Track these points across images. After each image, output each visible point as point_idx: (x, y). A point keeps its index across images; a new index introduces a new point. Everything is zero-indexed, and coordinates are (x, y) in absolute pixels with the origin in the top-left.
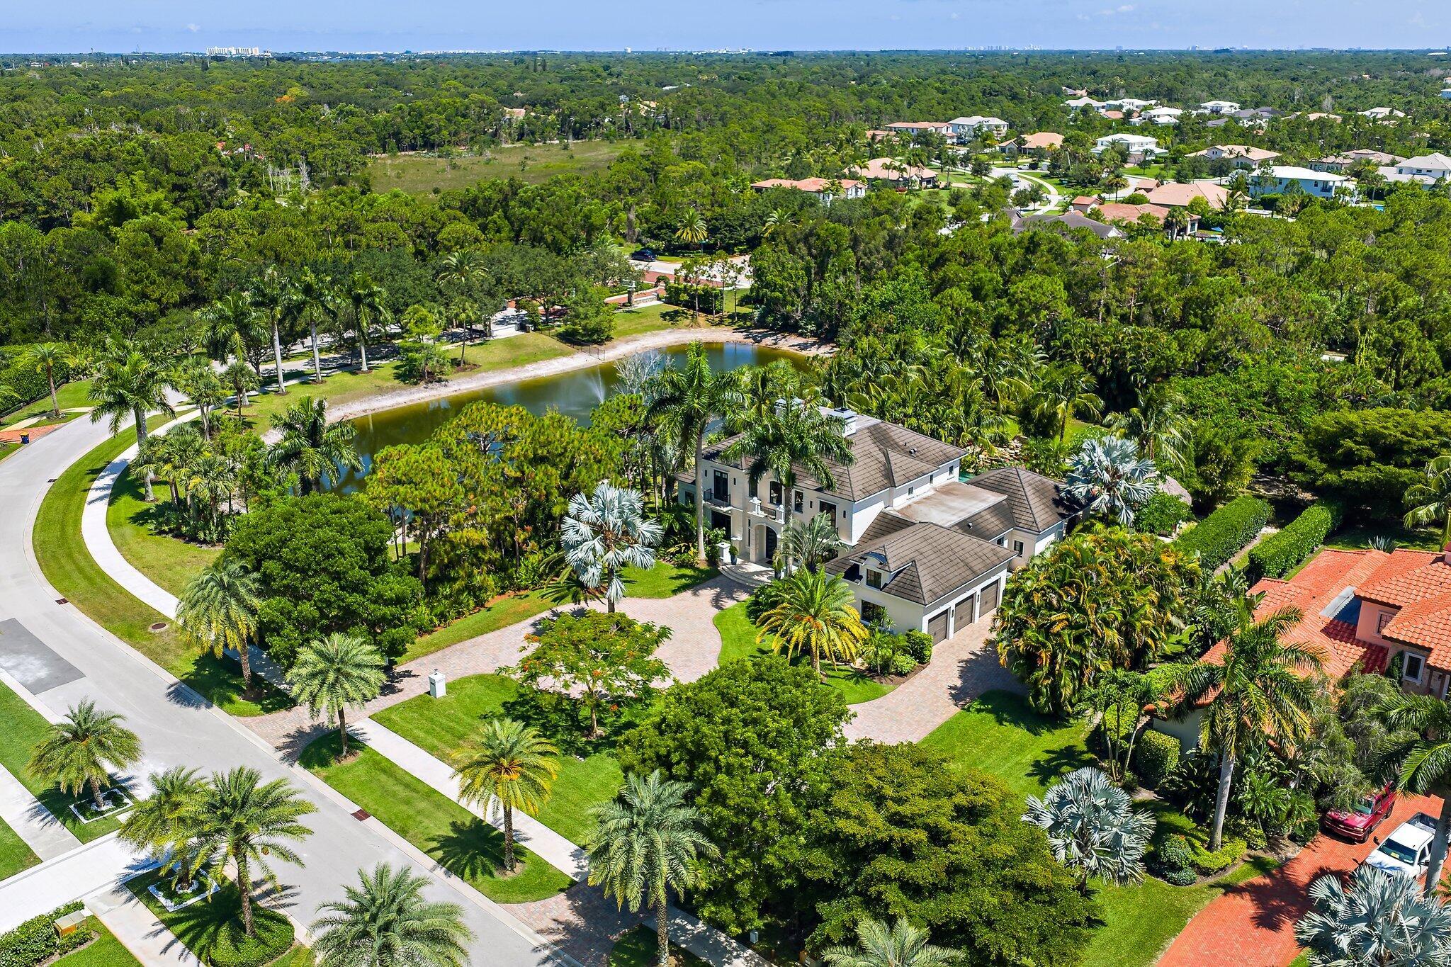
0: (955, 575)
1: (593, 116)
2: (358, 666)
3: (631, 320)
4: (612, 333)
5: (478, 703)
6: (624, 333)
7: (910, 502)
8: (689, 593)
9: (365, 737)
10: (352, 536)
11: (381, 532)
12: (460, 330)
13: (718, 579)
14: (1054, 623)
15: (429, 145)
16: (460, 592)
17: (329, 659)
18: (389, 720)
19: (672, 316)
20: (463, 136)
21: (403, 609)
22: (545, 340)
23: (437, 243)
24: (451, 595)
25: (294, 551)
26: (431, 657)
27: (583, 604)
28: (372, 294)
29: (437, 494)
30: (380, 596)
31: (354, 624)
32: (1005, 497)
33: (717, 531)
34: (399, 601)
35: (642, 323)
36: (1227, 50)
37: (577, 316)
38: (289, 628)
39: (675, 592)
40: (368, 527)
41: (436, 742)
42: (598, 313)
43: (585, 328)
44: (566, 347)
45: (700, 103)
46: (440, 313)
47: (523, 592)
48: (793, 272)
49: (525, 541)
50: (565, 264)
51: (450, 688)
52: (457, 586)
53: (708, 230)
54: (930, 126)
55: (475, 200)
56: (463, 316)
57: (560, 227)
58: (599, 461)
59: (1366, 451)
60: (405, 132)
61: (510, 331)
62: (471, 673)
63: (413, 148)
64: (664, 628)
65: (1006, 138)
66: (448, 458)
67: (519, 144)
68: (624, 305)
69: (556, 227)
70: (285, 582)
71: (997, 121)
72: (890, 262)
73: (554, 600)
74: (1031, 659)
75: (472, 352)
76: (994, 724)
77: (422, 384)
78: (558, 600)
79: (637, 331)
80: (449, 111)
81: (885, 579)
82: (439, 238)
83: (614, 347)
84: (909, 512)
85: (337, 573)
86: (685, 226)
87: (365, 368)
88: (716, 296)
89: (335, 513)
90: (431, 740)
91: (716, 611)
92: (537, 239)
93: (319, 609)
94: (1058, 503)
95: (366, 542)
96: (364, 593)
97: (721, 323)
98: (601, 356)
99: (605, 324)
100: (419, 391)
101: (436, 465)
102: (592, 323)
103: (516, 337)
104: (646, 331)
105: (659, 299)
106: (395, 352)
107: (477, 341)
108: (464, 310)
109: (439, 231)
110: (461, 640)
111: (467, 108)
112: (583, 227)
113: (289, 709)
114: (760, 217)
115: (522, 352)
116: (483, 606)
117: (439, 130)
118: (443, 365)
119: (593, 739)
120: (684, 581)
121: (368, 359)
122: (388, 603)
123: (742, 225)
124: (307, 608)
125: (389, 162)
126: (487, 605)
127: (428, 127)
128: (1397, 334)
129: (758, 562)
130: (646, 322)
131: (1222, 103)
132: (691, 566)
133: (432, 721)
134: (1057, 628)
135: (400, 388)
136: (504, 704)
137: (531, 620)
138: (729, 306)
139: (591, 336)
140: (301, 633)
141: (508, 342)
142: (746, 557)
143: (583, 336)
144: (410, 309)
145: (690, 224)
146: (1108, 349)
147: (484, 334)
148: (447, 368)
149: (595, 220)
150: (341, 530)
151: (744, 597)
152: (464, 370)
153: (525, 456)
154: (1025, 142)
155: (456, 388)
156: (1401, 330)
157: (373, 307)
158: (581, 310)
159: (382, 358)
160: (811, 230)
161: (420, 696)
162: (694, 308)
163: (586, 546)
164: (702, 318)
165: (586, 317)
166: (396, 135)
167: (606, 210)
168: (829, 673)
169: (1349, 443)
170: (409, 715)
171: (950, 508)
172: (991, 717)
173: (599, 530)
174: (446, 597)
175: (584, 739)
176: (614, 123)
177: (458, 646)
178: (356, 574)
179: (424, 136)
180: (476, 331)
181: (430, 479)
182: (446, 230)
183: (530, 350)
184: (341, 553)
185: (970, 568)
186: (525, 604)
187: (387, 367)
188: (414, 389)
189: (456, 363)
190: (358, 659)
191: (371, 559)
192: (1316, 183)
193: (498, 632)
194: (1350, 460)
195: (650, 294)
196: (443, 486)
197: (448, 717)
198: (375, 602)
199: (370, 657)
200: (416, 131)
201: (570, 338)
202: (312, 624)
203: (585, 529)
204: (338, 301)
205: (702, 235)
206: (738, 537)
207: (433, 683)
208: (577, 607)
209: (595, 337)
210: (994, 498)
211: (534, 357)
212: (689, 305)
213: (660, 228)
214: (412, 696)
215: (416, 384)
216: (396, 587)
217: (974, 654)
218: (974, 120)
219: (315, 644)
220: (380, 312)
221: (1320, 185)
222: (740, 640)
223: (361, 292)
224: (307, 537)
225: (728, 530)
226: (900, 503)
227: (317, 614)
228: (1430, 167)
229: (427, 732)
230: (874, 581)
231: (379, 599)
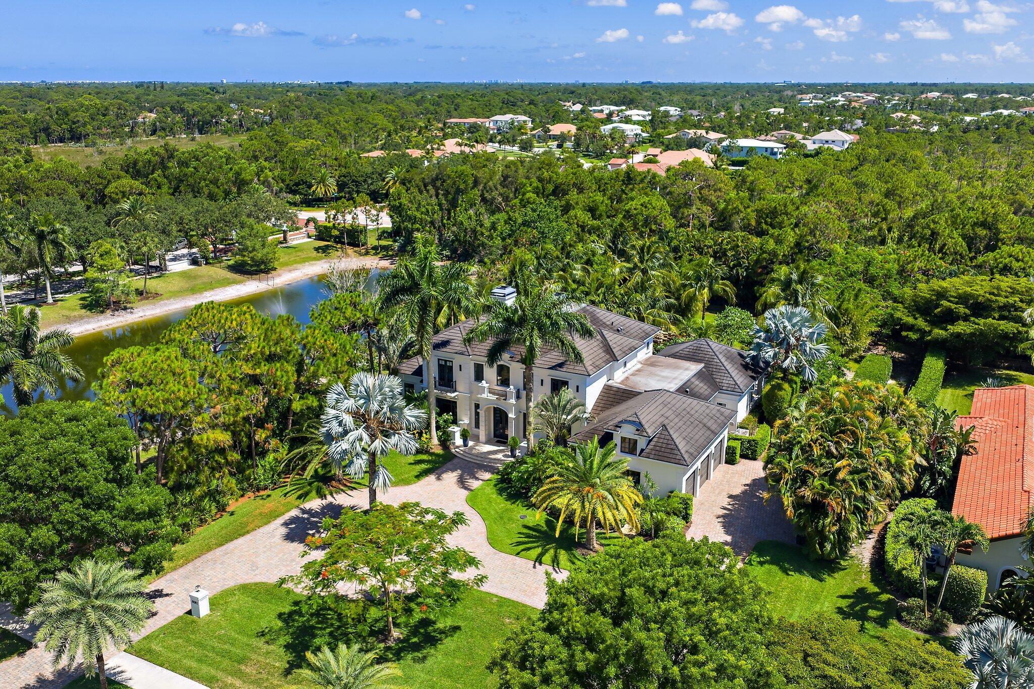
0: (700, 435)
1: (213, 117)
2: (120, 596)
3: (289, 254)
4: (276, 265)
5: (250, 618)
6: (286, 264)
7: (626, 375)
8: (432, 478)
9: (124, 676)
10: (93, 445)
11: (125, 439)
12: (136, 267)
13: (455, 461)
14: (839, 469)
15: (76, 137)
16: (202, 498)
17: (81, 592)
18: (150, 651)
19: (324, 250)
20: (104, 131)
21: (156, 522)
22: (216, 271)
23: (104, 196)
24: (191, 503)
25: (23, 467)
26: (181, 571)
27: (330, 499)
28: (55, 232)
29: (181, 395)
30: (130, 510)
31: (100, 546)
32: (703, 365)
33: (445, 416)
34: (152, 514)
35: (299, 256)
36: (649, 82)
37: (246, 249)
38: (22, 559)
39: (418, 477)
40: (109, 433)
41: (213, 672)
42: (263, 246)
43: (252, 259)
44: (237, 277)
45: (298, 107)
46: (122, 247)
47: (262, 493)
48: (430, 208)
49: (266, 441)
50: (229, 207)
51: (214, 603)
52: (198, 491)
53: (338, 185)
54: (479, 121)
55: (135, 163)
56: (145, 249)
57: (215, 182)
58: (335, 355)
59: (962, 310)
60: (54, 127)
61: (183, 266)
62: (231, 584)
63: (61, 140)
64: (457, 514)
65: (533, 129)
66: (185, 357)
67: (152, 138)
68: (281, 243)
69: (211, 182)
70: (13, 505)
71: (523, 118)
72: (507, 197)
73: (299, 497)
74: (817, 508)
75: (153, 284)
76: (780, 574)
77: (109, 312)
78: (303, 496)
79: (296, 262)
80: (91, 111)
81: (642, 443)
82: (107, 191)
83: (280, 275)
84: (630, 383)
85: (79, 489)
86: (319, 183)
87: (50, 300)
88: (361, 232)
89: (69, 420)
90: (205, 670)
91: (465, 493)
92: (196, 192)
93: (58, 532)
94: (746, 367)
95: (110, 451)
96: (111, 509)
97: (367, 253)
98: (271, 283)
99: (271, 256)
100: (106, 319)
101: (176, 365)
102: (259, 255)
103: (190, 270)
104: (304, 262)
105: (309, 237)
106: (78, 286)
107: (155, 275)
108: (145, 244)
109: (106, 187)
110: (209, 549)
111: (107, 109)
112: (234, 183)
113: (21, 654)
114: (380, 175)
115: (199, 282)
116: (224, 510)
117: (84, 125)
118: (128, 294)
119: (391, 644)
120: (424, 466)
121: (52, 294)
122: (141, 517)
123: (365, 181)
124: (44, 534)
125: (42, 150)
126: (228, 509)
127: (74, 123)
128: (932, 226)
129: (488, 442)
130: (303, 255)
131: (669, 108)
132: (427, 452)
133: (200, 645)
134: (841, 475)
135: (87, 316)
136: (280, 616)
137: (281, 520)
138: (372, 241)
139: (258, 266)
140: (37, 563)
141: (183, 274)
142: (476, 438)
143: (252, 266)
144: (93, 244)
145: (322, 181)
146: (710, 250)
147: (161, 269)
148: (133, 297)
149: (246, 176)
150: (80, 440)
151: (487, 476)
152: (147, 298)
153: (262, 353)
154: (550, 131)
155: (141, 314)
156: (934, 222)
157: (56, 244)
158: (248, 243)
159: (65, 292)
160: (437, 176)
161: (180, 618)
162: (343, 243)
163: (352, 436)
164: (350, 250)
165: (254, 250)
166: (46, 130)
167: (254, 167)
168: (603, 542)
169: (945, 303)
170: (172, 642)
171: (663, 377)
172: (774, 568)
173: (360, 417)
174: (185, 506)
175: (382, 645)
176: (230, 122)
177: (209, 556)
178: (102, 488)
179: (71, 131)
180: (152, 267)
181: (171, 379)
182: (114, 185)
183: (205, 280)
184: (82, 465)
185: (709, 429)
186: (269, 505)
187: (73, 299)
188: (101, 317)
189: (139, 293)
190: (121, 588)
191: (117, 469)
192: (766, 149)
193: (248, 537)
194: (950, 317)
195: (301, 233)
196: (187, 386)
197: (219, 638)
198: (124, 518)
199: (134, 583)
200: (64, 126)
201: (241, 270)
202: (49, 551)
203: (348, 419)
204: (22, 237)
205: (333, 189)
206: (465, 420)
207: (195, 602)
208: (324, 502)
209: (263, 267)
210: (695, 368)
211: (212, 285)
212: (339, 240)
213: (297, 184)
214: (170, 619)
215: (102, 312)
216: (146, 497)
217: (725, 508)
218: (508, 117)
219: (63, 576)
220: (64, 247)
221: (769, 151)
222: (501, 518)
223: (44, 228)
224: (38, 450)
225: (455, 415)
226: (619, 377)
227: (56, 539)
228: (834, 139)
229: (200, 661)
230: (630, 447)
231: (130, 513)
